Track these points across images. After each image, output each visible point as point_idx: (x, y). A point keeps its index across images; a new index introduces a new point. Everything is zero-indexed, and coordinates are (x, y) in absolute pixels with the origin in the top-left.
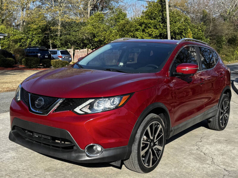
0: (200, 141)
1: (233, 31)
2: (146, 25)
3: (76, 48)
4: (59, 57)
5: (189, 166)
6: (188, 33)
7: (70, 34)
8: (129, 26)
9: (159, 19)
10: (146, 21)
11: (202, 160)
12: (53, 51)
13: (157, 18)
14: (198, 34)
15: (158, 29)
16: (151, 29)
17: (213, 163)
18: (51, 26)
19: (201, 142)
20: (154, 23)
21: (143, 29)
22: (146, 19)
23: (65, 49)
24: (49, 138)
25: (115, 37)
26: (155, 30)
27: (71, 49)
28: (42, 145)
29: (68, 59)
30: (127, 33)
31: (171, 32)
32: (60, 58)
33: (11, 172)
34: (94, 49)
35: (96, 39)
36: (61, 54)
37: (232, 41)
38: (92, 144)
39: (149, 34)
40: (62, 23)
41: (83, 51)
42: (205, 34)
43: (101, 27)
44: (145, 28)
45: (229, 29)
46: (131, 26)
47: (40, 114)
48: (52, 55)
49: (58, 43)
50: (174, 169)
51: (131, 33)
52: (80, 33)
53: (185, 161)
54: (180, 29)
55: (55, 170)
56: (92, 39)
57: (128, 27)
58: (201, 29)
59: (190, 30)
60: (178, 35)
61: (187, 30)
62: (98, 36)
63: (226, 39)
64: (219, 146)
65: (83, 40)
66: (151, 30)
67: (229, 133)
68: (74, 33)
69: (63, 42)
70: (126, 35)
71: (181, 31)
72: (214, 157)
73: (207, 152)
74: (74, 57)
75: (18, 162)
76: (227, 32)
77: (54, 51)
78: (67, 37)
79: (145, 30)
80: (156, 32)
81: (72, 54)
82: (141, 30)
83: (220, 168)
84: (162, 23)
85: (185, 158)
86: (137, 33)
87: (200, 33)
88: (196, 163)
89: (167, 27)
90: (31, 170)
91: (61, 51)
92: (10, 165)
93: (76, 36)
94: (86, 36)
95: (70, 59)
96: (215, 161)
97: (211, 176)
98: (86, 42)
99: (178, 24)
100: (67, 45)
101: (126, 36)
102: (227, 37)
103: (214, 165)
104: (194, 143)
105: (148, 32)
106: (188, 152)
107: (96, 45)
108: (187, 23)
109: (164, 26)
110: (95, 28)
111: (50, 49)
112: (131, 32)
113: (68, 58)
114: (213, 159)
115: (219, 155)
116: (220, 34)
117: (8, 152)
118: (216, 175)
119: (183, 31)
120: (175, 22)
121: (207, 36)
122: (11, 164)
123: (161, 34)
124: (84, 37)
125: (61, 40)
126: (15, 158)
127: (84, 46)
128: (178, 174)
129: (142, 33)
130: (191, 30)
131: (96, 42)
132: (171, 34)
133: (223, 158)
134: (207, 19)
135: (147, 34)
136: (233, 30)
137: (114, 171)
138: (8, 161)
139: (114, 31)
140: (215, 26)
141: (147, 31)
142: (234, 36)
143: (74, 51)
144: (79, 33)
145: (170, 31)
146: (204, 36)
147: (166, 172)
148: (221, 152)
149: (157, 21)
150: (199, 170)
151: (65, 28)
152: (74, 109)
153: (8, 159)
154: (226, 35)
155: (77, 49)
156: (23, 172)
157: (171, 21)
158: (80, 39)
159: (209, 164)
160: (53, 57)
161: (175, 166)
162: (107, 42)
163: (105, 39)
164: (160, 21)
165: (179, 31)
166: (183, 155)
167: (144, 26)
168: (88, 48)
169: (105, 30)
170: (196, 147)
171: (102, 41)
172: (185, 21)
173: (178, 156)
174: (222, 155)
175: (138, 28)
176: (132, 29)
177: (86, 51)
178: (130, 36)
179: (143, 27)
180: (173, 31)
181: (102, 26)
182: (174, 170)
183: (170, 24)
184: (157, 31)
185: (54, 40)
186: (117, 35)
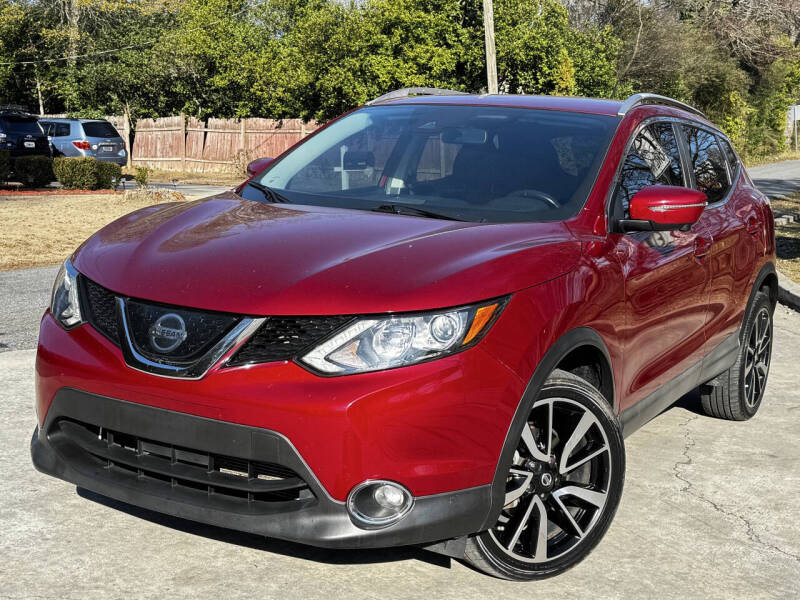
0: (687, 460)
1: (715, 58)
2: (407, 29)
3: (143, 111)
4: (80, 145)
5: (678, 550)
6: (559, 63)
7: (115, 59)
8: (344, 32)
9: (453, 8)
10: (406, 16)
11: (712, 528)
12: (52, 124)
13: (447, 7)
14: (593, 69)
15: (449, 46)
16: (427, 45)
17: (754, 537)
18: (41, 26)
19: (689, 462)
20: (437, 25)
21: (396, 46)
22: (407, 8)
23: (96, 115)
24: (205, 461)
25: (290, 73)
26: (440, 50)
27: (121, 115)
28: (175, 488)
29: (114, 154)
30: (335, 61)
31: (499, 60)
32: (82, 151)
33: (52, 591)
34: (210, 115)
35: (219, 81)
36: (88, 133)
37: (709, 93)
38: (368, 482)
39: (418, 65)
40: (84, 17)
41: (168, 126)
42: (618, 68)
43: (237, 34)
44: (404, 40)
45: (700, 51)
46: (353, 34)
47: (172, 373)
48: (49, 138)
49: (70, 92)
50: (628, 563)
51: (354, 60)
52: (157, 56)
53: (658, 532)
54: (532, 49)
55: (214, 580)
56: (202, 81)
57: (339, 37)
58: (605, 51)
59: (566, 52)
60: (523, 70)
61: (558, 53)
62: (226, 67)
63: (690, 86)
64: (757, 478)
65: (167, 82)
66: (427, 51)
67: (774, 430)
68: (132, 56)
69: (89, 89)
70: (332, 65)
71: (535, 57)
72: (752, 518)
73: (719, 498)
74: (135, 144)
75: (65, 554)
76: (691, 61)
77: (58, 124)
78: (104, 71)
79: (401, 49)
80: (444, 59)
81: (125, 133)
82: (387, 49)
83: (782, 556)
84: (464, 26)
85: (653, 524)
86: (373, 59)
87: (601, 63)
88: (696, 539)
89: (483, 38)
90: (124, 580)
91: (84, 125)
92: (40, 566)
93: (141, 65)
94: (179, 70)
95: (120, 154)
96: (759, 529)
97: (762, 583)
98: (178, 88)
99: (525, 31)
100: (106, 100)
101: (333, 70)
102: (692, 79)
103: (758, 544)
104: (666, 466)
105: (414, 59)
106: (658, 502)
107: (219, 104)
108: (556, 25)
109: (473, 37)
110: (216, 39)
111: (40, 113)
112: (353, 57)
113: (111, 149)
114: (747, 522)
115: (766, 507)
116: (667, 69)
117: (13, 515)
118: (778, 581)
119: (543, 55)
120: (514, 24)
121: (626, 75)
122: (43, 563)
123: (460, 66)
124: (172, 70)
125: (79, 80)
126: (48, 536)
127: (174, 105)
128: (649, 582)
129: (391, 59)
130: (570, 53)
131: (217, 91)
132: (498, 64)
133: (783, 520)
134: (624, 12)
135: (411, 64)
136: (711, 55)
137: (424, 575)
138: (23, 549)
139: (285, 51)
140: (652, 38)
141: (412, 55)
142: (717, 77)
143: (132, 122)
144: (154, 57)
145: (494, 56)
146: (615, 75)
147: (607, 575)
148: (769, 497)
149: (448, 16)
150: (713, 564)
151: (97, 36)
152: (304, 355)
153: (23, 543)
154: (690, 74)
155: (146, 116)
156: (97, 588)
157: (500, 18)
158: (155, 77)
159: (743, 543)
160: (53, 146)
161: (628, 553)
162: (262, 90)
163: (251, 81)
164: (456, 18)
165: (527, 55)
166: (644, 514)
167: (400, 35)
168: (187, 112)
169: (252, 47)
170: (680, 484)
171: (242, 87)
172: (547, 19)
173: (630, 518)
174: (777, 508)
175: (378, 42)
176: (356, 45)
177: (179, 125)
178: (349, 70)
179: (396, 39)
180: (507, 54)
181: (239, 32)
182: (631, 566)
183: (496, 30)
184: (447, 54)
185: (52, 79)
186: (297, 66)
